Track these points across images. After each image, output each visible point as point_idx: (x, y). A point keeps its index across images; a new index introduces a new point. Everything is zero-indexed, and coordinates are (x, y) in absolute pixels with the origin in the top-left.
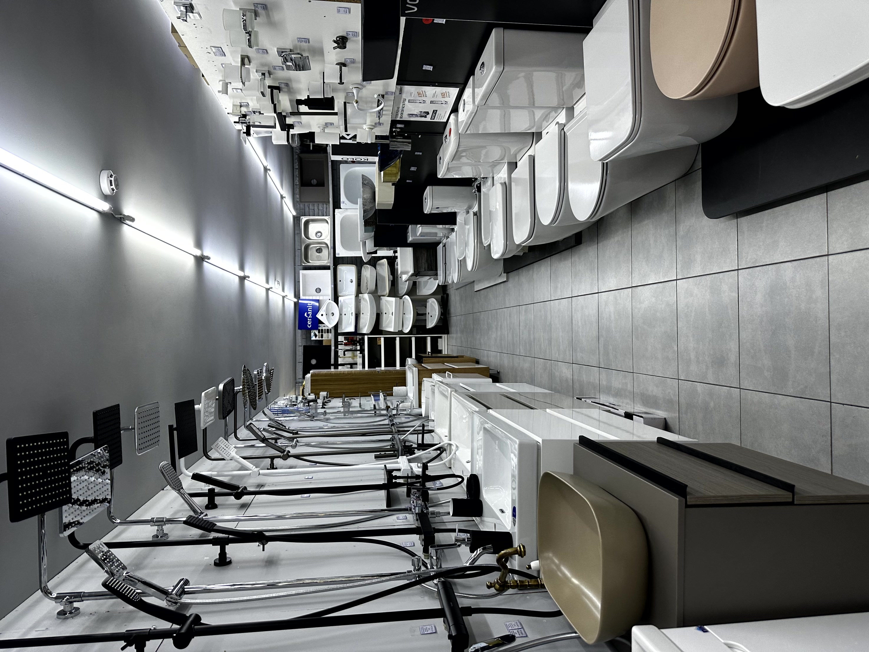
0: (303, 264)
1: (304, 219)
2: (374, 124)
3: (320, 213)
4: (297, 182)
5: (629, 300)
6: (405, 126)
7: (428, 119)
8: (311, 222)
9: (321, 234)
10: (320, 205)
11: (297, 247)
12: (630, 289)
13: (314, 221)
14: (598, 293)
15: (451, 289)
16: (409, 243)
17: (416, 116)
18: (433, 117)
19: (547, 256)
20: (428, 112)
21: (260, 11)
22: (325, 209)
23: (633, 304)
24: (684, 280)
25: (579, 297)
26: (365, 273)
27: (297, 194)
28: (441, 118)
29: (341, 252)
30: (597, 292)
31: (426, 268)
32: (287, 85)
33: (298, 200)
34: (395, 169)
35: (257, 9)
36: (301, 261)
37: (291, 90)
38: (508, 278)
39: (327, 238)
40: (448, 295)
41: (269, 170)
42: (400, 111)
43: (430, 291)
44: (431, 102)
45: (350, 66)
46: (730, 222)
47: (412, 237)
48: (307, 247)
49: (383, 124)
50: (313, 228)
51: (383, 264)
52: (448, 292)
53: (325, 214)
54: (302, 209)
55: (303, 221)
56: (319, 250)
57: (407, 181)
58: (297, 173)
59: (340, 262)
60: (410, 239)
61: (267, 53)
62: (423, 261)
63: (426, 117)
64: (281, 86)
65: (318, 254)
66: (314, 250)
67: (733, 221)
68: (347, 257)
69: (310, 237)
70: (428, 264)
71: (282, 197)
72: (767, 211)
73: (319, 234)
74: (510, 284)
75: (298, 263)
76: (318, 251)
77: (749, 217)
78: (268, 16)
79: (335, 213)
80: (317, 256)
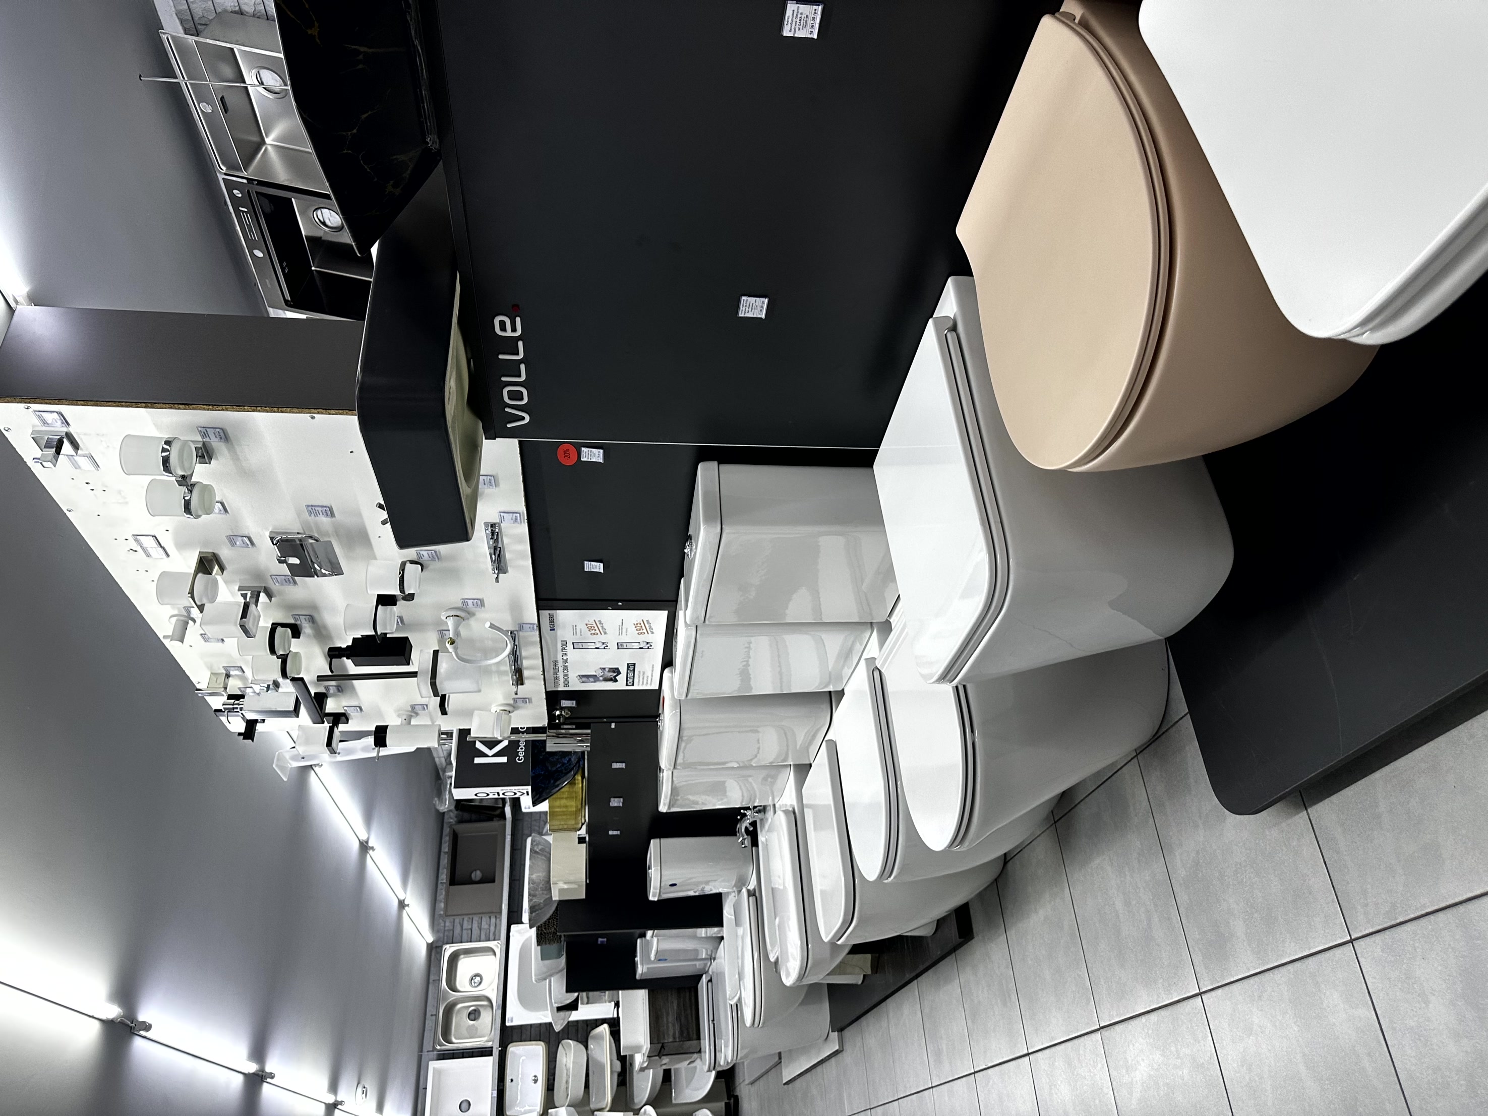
0: (438, 1047)
1: (449, 950)
2: (512, 702)
3: (483, 937)
4: (444, 877)
5: (1100, 1065)
6: (577, 704)
7: (621, 685)
8: (462, 956)
9: (481, 979)
10: (484, 919)
11: (430, 1010)
12: (1097, 1035)
13: (468, 952)
14: (1028, 1054)
15: (742, 1085)
16: (641, 981)
17: (595, 678)
18: (630, 680)
19: (908, 976)
20: (617, 669)
21: (215, 443)
22: (492, 928)
23: (1114, 1073)
24: (1220, 991)
25: (989, 1071)
26: (565, 1060)
27: (441, 902)
28: (646, 681)
29: (518, 1016)
30: (1025, 1052)
31: (677, 1035)
32: (312, 619)
33: (442, 913)
34: (573, 803)
35: (207, 439)
36: (435, 1041)
37: (324, 632)
38: (841, 1042)
39: (491, 989)
40: (736, 1099)
41: (372, 848)
42: (561, 669)
43: (701, 1091)
44: (620, 646)
45: (431, 567)
46: (1289, 821)
47: (642, 964)
48: (449, 1010)
49: (530, 700)
50: (466, 967)
51: (600, 1037)
52: (737, 1093)
53: (492, 937)
54: (449, 930)
55: (447, 955)
56: (474, 1015)
57: (611, 833)
58: (445, 861)
59: (515, 1038)
60: (641, 970)
61: (252, 543)
62: (670, 1019)
63: (616, 681)
64: (298, 622)
65: (472, 1023)
66: (466, 1013)
67: (1297, 817)
68: (531, 1025)
69: (459, 986)
70: (681, 1025)
71: (402, 905)
72: (1377, 775)
73: (478, 979)
74: (847, 1057)
75: (427, 1046)
76: (472, 1016)
77: (1335, 799)
78: (236, 458)
79: (511, 934)
80: (470, 1027)
